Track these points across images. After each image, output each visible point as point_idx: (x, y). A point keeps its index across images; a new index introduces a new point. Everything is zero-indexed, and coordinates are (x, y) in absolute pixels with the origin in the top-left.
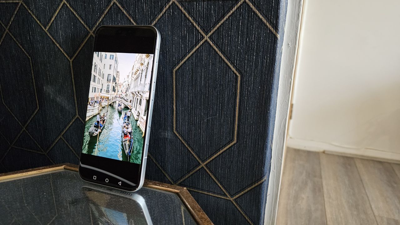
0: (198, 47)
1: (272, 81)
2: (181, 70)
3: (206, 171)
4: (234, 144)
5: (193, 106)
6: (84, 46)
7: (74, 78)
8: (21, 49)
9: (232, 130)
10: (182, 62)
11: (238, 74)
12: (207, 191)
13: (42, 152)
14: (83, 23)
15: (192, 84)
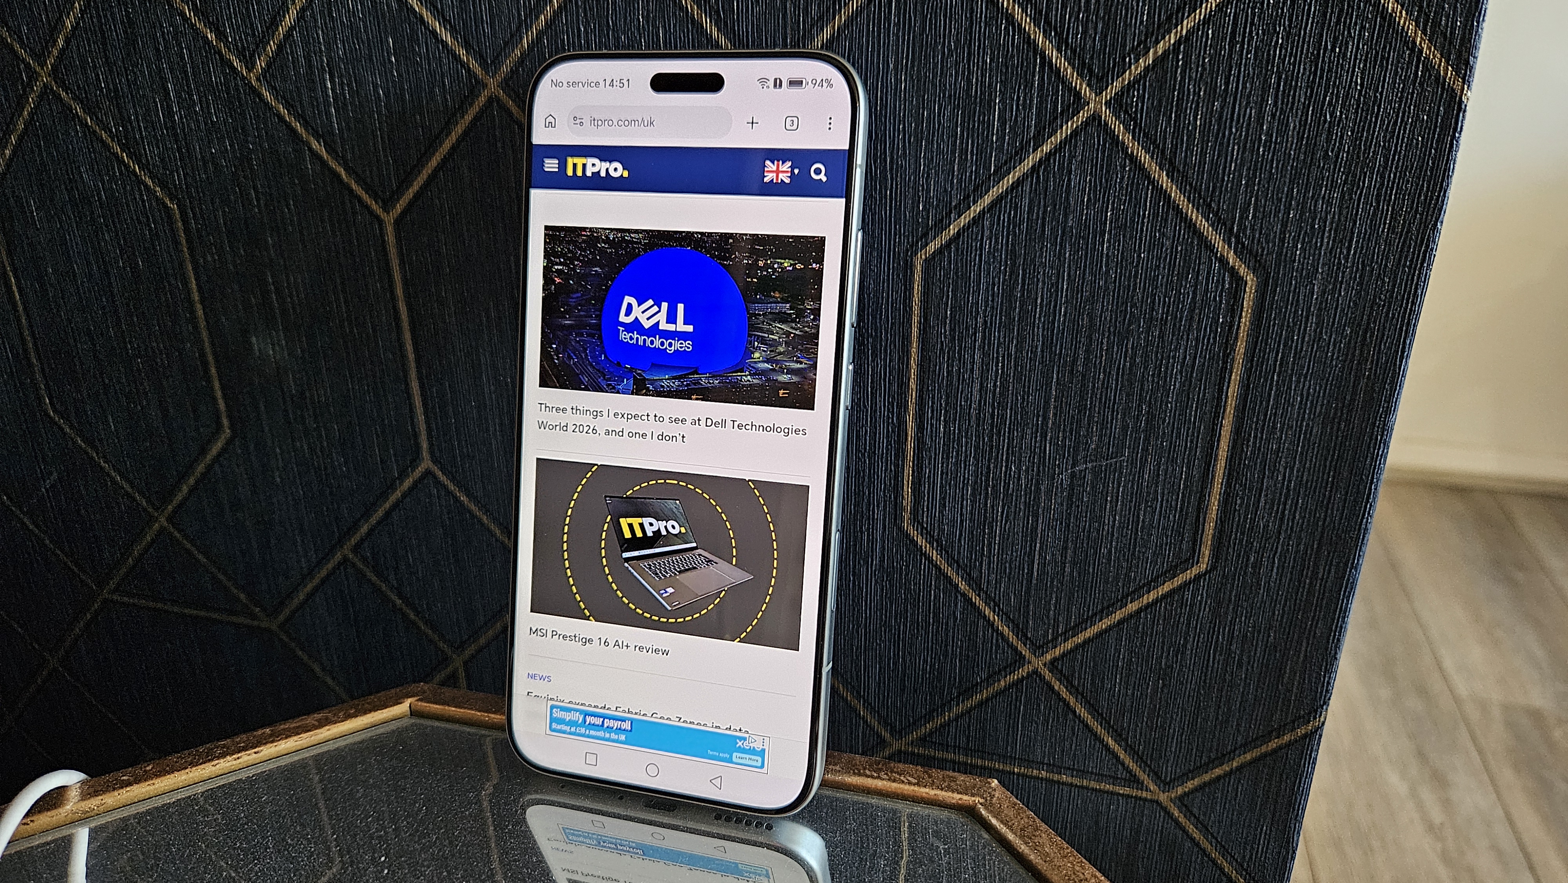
0: (1046, 148)
1: (1413, 303)
2: (956, 254)
3: (1051, 688)
4: (1198, 577)
5: (1003, 417)
6: (453, 148)
7: (407, 296)
8: (127, 166)
9: (1191, 520)
10: (963, 221)
11: (1242, 270)
12: (1049, 765)
13: (253, 617)
14: (447, 37)
15: (1008, 315)
